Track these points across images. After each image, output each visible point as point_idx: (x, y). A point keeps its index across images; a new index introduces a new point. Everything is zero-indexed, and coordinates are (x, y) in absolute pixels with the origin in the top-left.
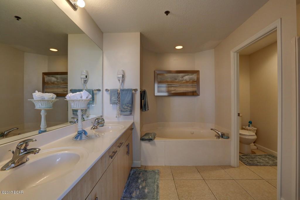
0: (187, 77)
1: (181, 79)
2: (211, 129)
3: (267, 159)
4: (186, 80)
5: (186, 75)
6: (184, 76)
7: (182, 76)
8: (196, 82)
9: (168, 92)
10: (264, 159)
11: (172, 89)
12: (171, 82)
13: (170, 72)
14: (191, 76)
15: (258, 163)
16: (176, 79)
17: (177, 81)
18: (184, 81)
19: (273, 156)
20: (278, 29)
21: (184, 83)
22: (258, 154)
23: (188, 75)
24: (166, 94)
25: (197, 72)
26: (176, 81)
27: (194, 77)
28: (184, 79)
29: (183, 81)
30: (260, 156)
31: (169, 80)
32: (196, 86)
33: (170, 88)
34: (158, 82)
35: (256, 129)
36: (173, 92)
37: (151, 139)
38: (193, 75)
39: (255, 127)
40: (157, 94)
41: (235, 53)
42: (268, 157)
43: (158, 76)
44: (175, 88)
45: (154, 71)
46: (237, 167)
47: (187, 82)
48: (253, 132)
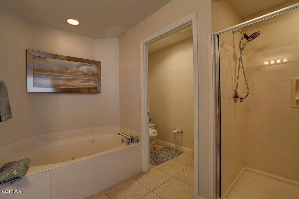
0: (84, 68)
1: (75, 69)
2: (119, 134)
3: (166, 153)
4: (82, 72)
5: (83, 65)
6: (80, 66)
7: (77, 66)
8: (95, 76)
9: (53, 87)
10: (164, 153)
11: (62, 82)
12: (59, 72)
13: (56, 57)
14: (90, 67)
15: (162, 159)
16: (67, 69)
17: (69, 71)
18: (80, 73)
19: (169, 148)
20: (193, 22)
21: (80, 75)
22: (159, 149)
23: (85, 65)
24: (50, 90)
25: (98, 64)
26: (67, 71)
27: (94, 68)
28: (80, 70)
29: (77, 72)
30: (160, 150)
31: (55, 68)
32: (96, 80)
33: (56, 81)
34: (34, 70)
35: (154, 125)
36: (63, 87)
37: (17, 177)
38: (92, 66)
39: (153, 124)
40: (31, 88)
41: (145, 45)
42: (166, 149)
43: (35, 59)
44: (66, 82)
45: (26, 50)
46: (149, 171)
47: (84, 74)
48: (153, 128)
